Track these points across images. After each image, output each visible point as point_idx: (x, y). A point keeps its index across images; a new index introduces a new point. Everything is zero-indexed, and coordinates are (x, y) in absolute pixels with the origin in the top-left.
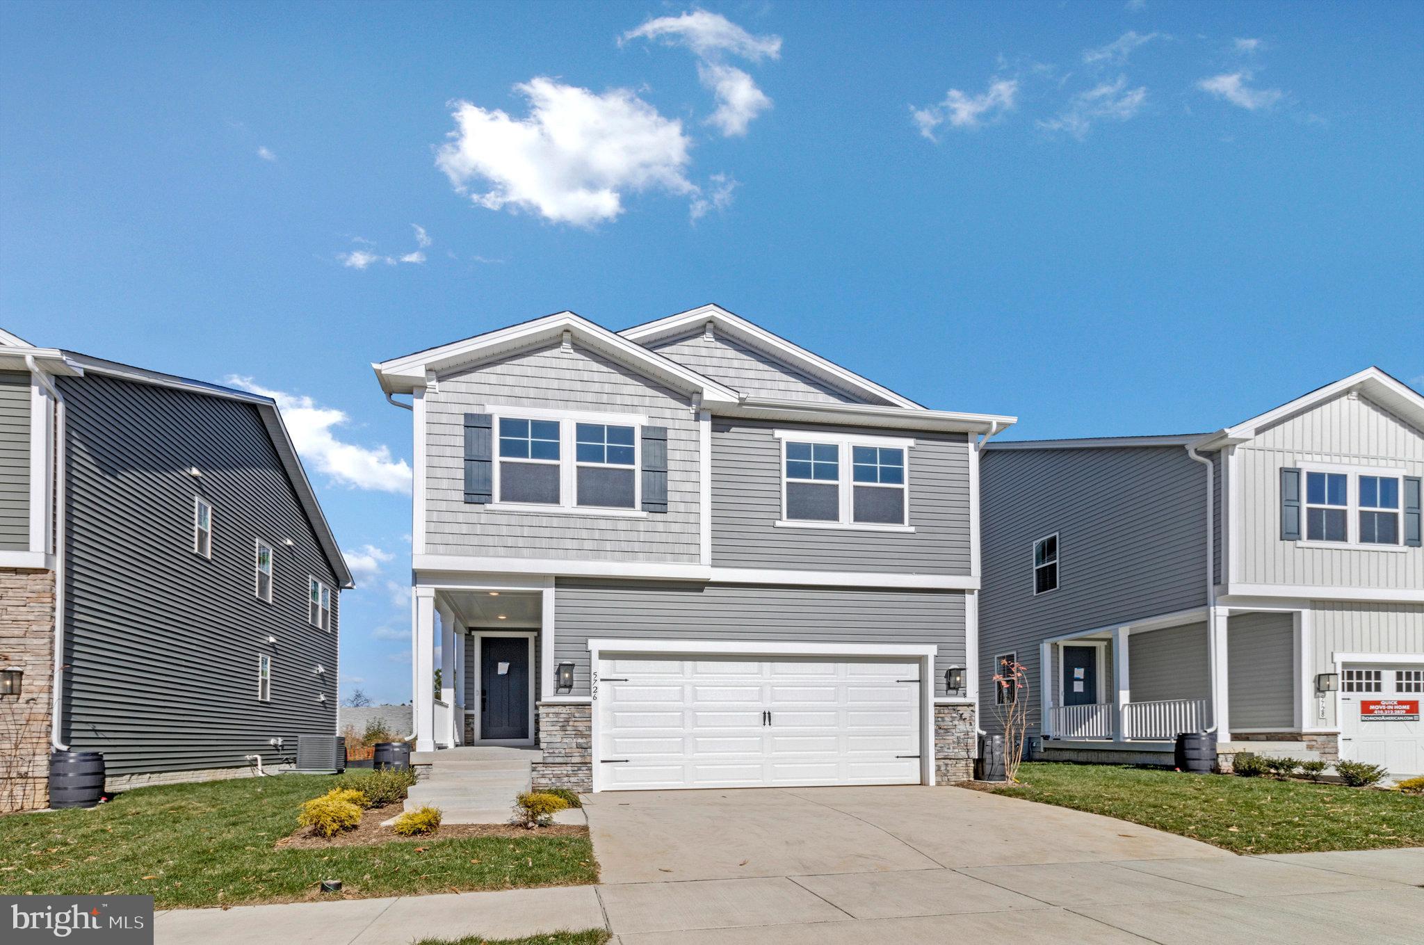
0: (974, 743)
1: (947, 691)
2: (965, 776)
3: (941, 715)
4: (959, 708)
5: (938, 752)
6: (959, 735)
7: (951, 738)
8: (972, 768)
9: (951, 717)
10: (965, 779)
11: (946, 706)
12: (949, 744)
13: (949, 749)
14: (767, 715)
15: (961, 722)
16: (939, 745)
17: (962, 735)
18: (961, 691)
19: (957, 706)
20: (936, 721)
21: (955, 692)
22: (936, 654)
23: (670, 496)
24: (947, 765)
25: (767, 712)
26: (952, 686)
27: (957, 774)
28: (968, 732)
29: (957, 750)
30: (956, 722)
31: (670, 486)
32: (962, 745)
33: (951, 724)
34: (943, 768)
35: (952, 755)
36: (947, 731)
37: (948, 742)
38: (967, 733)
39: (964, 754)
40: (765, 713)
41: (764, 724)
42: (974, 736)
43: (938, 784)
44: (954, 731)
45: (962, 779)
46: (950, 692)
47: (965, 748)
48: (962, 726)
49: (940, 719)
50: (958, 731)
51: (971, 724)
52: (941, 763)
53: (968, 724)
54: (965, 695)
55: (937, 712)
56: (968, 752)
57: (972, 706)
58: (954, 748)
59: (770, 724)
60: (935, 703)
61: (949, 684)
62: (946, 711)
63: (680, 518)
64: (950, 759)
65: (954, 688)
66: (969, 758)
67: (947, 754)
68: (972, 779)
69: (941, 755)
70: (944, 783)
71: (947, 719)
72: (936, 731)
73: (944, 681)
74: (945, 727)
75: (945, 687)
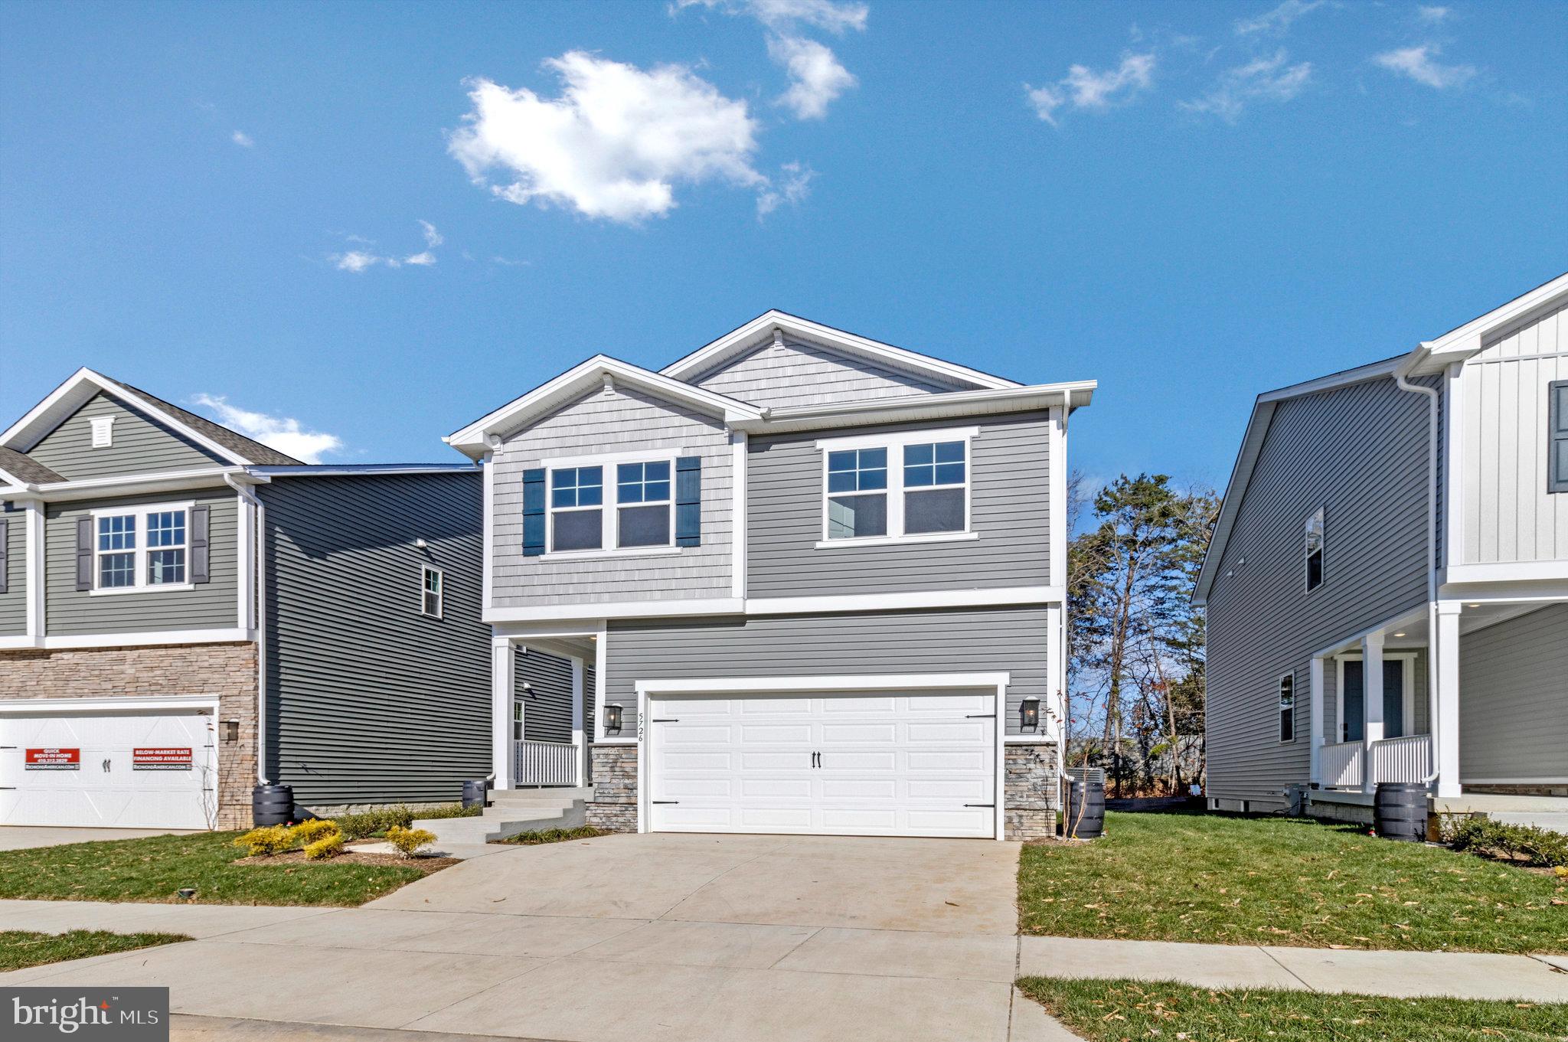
0: (1056, 791)
1: (1022, 727)
2: (1044, 830)
3: (1011, 757)
4: (1036, 749)
5: (1008, 800)
6: (1036, 780)
7: (1024, 785)
8: (1055, 822)
9: (1026, 759)
10: (1045, 835)
11: (1019, 745)
12: (1022, 792)
13: (1022, 797)
14: (816, 757)
15: (1039, 766)
16: (1009, 793)
17: (1039, 781)
18: (1039, 729)
19: (1034, 745)
20: (1006, 764)
21: (1032, 728)
22: (1008, 684)
23: (704, 528)
24: (1021, 816)
25: (817, 753)
26: (1026, 721)
27: (1034, 828)
28: (1047, 777)
29: (1032, 799)
30: (1032, 766)
31: (703, 517)
32: (1040, 793)
33: (1025, 767)
34: (1016, 820)
35: (1025, 805)
36: (1020, 776)
37: (1020, 789)
38: (1046, 779)
39: (1042, 804)
40: (814, 754)
41: (814, 766)
42: (1056, 782)
43: (1008, 839)
44: (1029, 776)
45: (1041, 834)
46: (1026, 728)
47: (1043, 796)
48: (1039, 771)
49: (1011, 762)
50: (1034, 776)
51: (1051, 767)
52: (1013, 813)
53: (1047, 768)
54: (1043, 733)
55: (1007, 753)
56: (1047, 801)
57: (1054, 745)
58: (1028, 796)
59: (820, 766)
60: (1005, 742)
61: (1023, 719)
62: (1019, 752)
63: (716, 549)
64: (1026, 810)
65: (1030, 725)
66: (1048, 809)
67: (1019, 803)
68: (1053, 834)
69: (1011, 805)
70: (1015, 838)
71: (1020, 761)
72: (1006, 775)
73: (1019, 715)
74: (1018, 771)
75: (1018, 722)
